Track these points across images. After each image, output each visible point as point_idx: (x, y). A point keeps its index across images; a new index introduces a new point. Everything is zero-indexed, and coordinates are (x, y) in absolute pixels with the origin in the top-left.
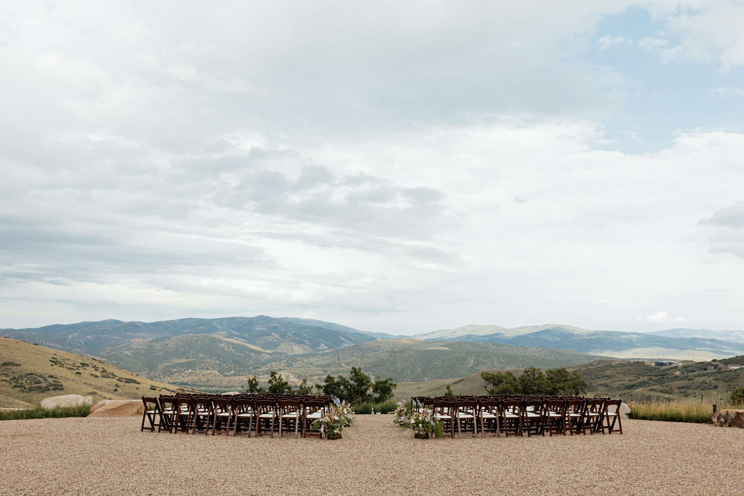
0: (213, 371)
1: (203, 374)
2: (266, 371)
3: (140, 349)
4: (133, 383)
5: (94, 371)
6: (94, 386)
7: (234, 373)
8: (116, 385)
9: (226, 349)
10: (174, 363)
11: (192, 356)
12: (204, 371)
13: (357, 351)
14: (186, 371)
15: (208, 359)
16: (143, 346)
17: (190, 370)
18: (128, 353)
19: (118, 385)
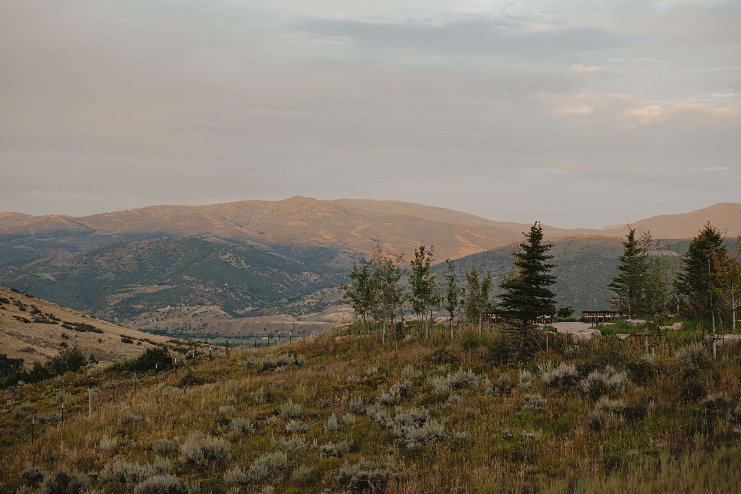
0: (211, 308)
1: (193, 313)
2: (313, 305)
3: (71, 268)
4: (90, 331)
5: (20, 311)
6: (26, 339)
7: (252, 311)
8: (63, 335)
9: (233, 264)
10: (137, 293)
11: (169, 280)
12: (195, 308)
13: (491, 262)
14: (161, 308)
15: (200, 284)
16: (76, 263)
17: (169, 306)
18: (48, 276)
19: (66, 335)
